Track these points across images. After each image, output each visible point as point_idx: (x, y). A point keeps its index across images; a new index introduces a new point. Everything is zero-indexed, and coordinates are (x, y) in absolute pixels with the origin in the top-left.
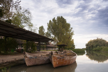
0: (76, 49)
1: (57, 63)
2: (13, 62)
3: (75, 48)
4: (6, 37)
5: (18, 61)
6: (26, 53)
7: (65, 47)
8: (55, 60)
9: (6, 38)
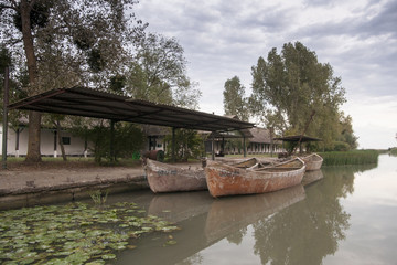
0: (363, 150)
1: (221, 186)
2: (120, 182)
3: (359, 148)
4: (114, 121)
5: (134, 180)
6: (150, 161)
7: (312, 143)
8: (215, 178)
9: (112, 124)
